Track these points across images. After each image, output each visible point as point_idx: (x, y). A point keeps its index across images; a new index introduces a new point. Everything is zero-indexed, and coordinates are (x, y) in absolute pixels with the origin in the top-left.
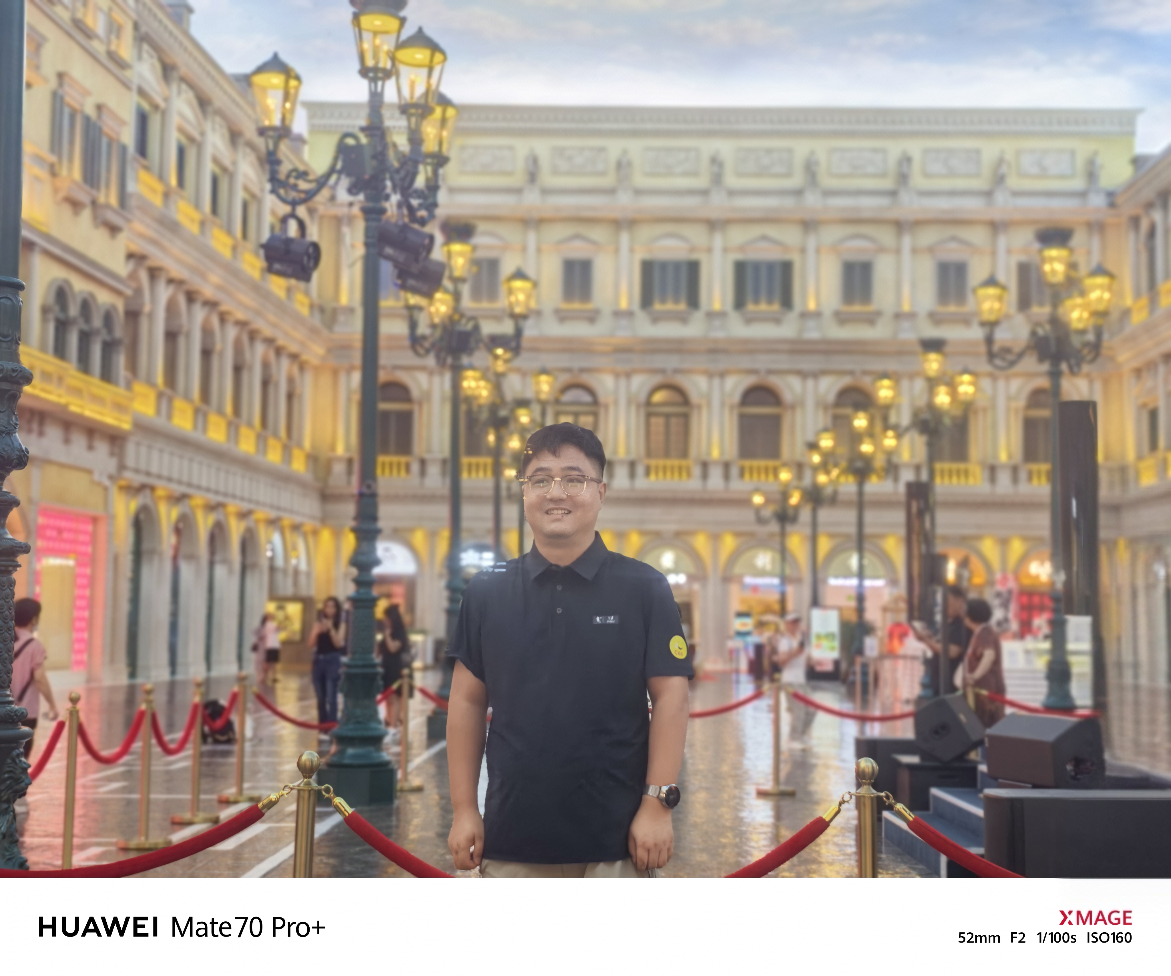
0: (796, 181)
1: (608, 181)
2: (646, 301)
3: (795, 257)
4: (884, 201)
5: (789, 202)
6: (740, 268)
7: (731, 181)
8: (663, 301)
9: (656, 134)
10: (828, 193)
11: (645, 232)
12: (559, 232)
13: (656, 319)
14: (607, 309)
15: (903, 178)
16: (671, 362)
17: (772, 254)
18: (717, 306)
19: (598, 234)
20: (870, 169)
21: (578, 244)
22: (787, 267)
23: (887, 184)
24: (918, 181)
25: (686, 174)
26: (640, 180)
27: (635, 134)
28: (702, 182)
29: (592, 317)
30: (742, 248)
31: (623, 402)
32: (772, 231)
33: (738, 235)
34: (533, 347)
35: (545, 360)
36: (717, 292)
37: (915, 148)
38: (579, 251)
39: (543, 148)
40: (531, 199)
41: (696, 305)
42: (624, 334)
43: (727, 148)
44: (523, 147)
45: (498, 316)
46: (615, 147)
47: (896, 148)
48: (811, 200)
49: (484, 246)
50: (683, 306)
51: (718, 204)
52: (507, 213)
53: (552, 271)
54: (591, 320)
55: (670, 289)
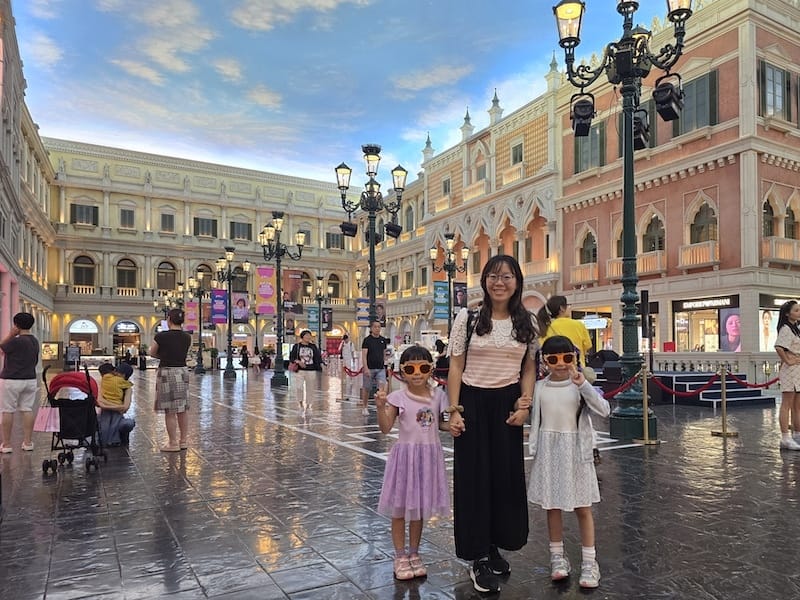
0: (252, 196)
1: (180, 186)
2: (196, 233)
3: (253, 223)
4: (283, 207)
5: (249, 203)
6: (232, 223)
7: (228, 192)
8: (203, 233)
9: (198, 171)
10: (264, 202)
11: (195, 207)
12: (159, 203)
13: (200, 239)
14: (180, 235)
15: (289, 200)
16: (206, 256)
17: (245, 221)
18: (224, 237)
19: (175, 206)
20: (279, 196)
21: (168, 208)
22: (250, 225)
23: (284, 201)
24: (294, 201)
25: (211, 188)
26: (193, 188)
27: (190, 170)
28: (217, 191)
30: (233, 218)
31: (188, 269)
32: (244, 213)
33: (231, 213)
34: (149, 247)
35: (154, 252)
36: (224, 232)
37: (293, 190)
38: (168, 211)
39: (152, 170)
40: (148, 190)
41: (216, 236)
42: (188, 244)
43: (226, 180)
44: (144, 169)
45: (134, 233)
46: (183, 174)
47: (288, 190)
48: (258, 203)
49: (127, 205)
50: (210, 236)
51: (224, 201)
52: (138, 193)
53: (157, 218)
54: (174, 238)
55: (205, 229)
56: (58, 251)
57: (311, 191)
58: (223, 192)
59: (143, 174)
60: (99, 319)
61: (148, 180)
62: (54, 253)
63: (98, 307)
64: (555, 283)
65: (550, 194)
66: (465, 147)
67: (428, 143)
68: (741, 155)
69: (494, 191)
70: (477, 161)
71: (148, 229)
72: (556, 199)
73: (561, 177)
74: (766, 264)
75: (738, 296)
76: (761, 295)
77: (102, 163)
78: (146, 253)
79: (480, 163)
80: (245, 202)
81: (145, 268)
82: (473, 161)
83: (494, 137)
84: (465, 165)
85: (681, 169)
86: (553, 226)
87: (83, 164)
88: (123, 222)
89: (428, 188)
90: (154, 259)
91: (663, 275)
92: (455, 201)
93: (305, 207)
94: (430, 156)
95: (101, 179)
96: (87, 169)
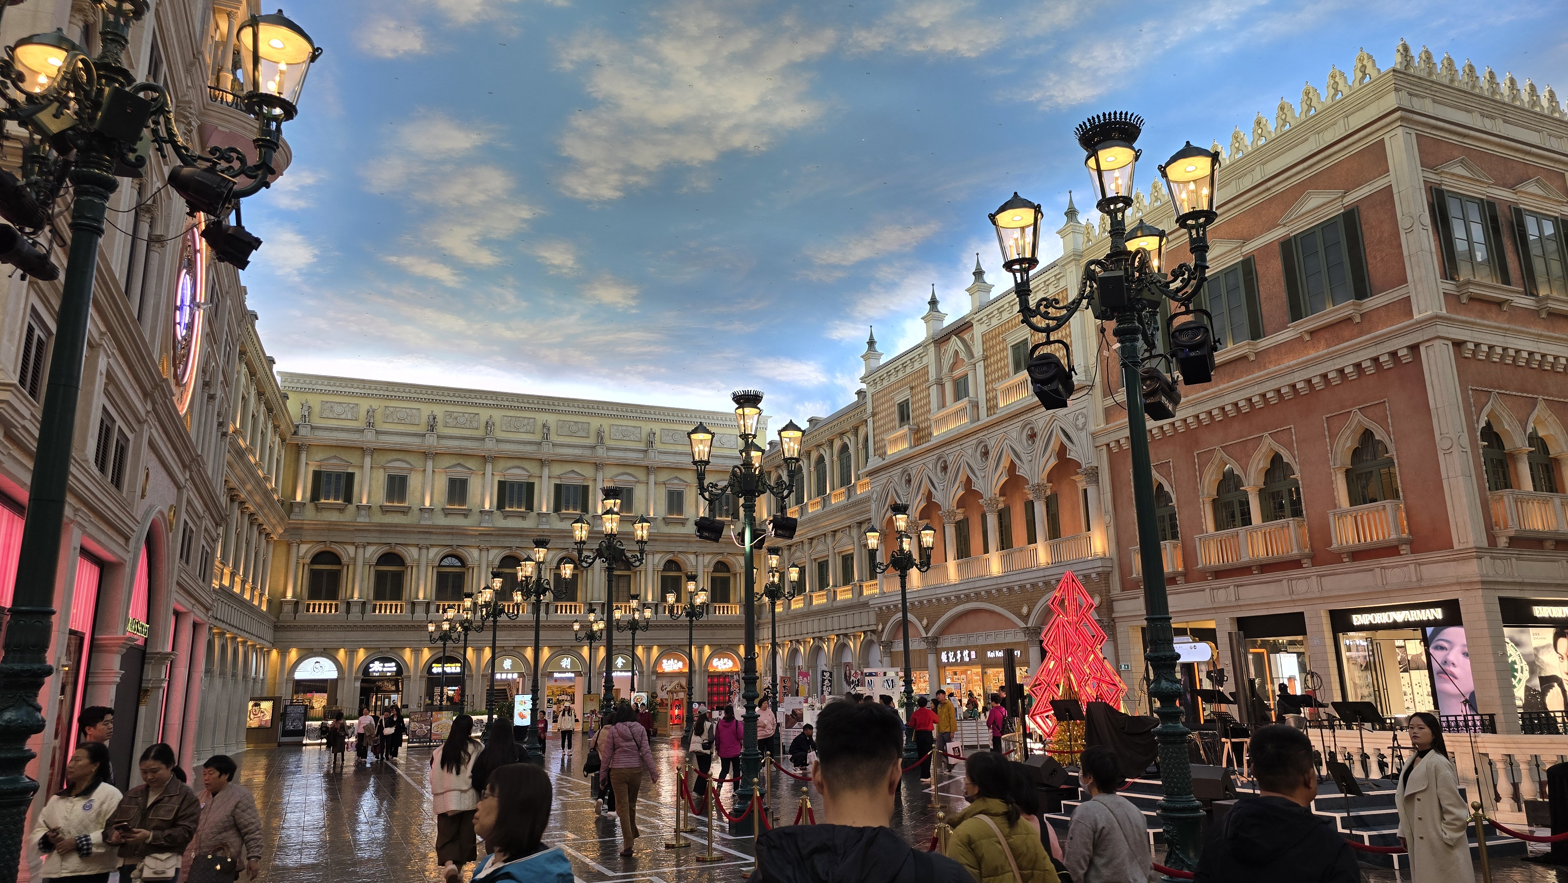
0: (591, 441)
1: (480, 433)
2: (500, 506)
3: (590, 484)
4: (641, 455)
5: (587, 452)
6: (558, 487)
7: (554, 438)
8: (511, 506)
9: (510, 408)
10: (609, 449)
11: (502, 464)
12: (447, 462)
13: (506, 516)
14: (476, 510)
15: (650, 443)
16: (516, 542)
17: (578, 482)
18: (544, 510)
19: (471, 464)
20: (632, 437)
21: (459, 469)
22: (586, 487)
23: (642, 446)
24: (658, 445)
25: (527, 433)
26: (500, 434)
27: (497, 407)
28: (537, 438)
29: (466, 514)
30: (559, 477)
31: (484, 566)
32: (577, 468)
33: (557, 470)
34: (428, 531)
35: (434, 540)
36: (544, 502)
37: (657, 427)
38: (459, 473)
39: (439, 411)
40: (431, 441)
41: (532, 510)
42: (486, 525)
43: (551, 419)
44: (426, 410)
45: (405, 511)
46: (485, 414)
47: (646, 427)
48: (601, 452)
49: (398, 466)
50: (523, 510)
51: (547, 451)
52: (414, 448)
53: (441, 484)
54: (466, 516)
55: (515, 499)
56: (289, 545)
58: (546, 436)
59: (424, 419)
60: (341, 655)
61: (432, 428)
62: (282, 550)
63: (341, 635)
64: (1105, 576)
65: (1081, 421)
66: (932, 348)
67: (871, 343)
68: (1422, 349)
69: (984, 419)
70: (952, 369)
71: (427, 504)
72: (1092, 428)
74: (1503, 542)
75: (1456, 602)
76: (1501, 599)
77: (365, 405)
78: (421, 543)
79: (958, 373)
80: (578, 452)
81: (418, 566)
82: (945, 370)
83: (978, 330)
84: (932, 375)
86: (1093, 475)
87: (338, 409)
88: (390, 496)
89: (874, 415)
90: (433, 552)
91: (1306, 563)
92: (920, 434)
93: (675, 453)
94: (874, 364)
95: (362, 431)
96: (343, 417)
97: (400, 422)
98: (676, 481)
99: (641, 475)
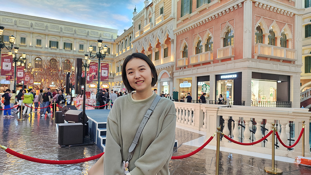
0: (73, 32)
1: (44, 29)
2: (50, 47)
3: (73, 43)
4: (86, 37)
5: (72, 35)
6: (65, 43)
7: (63, 31)
8: (53, 47)
9: (52, 23)
10: (77, 35)
11: (50, 37)
12: (36, 35)
13: (52, 49)
14: (44, 47)
15: (88, 34)
16: (54, 55)
17: (70, 42)
18: (61, 48)
19: (42, 36)
20: (84, 32)
21: (39, 37)
22: (71, 44)
23: (86, 35)
24: (90, 35)
25: (56, 29)
26: (49, 29)
27: (49, 22)
28: (59, 31)
30: (65, 41)
32: (69, 39)
33: (64, 39)
34: (31, 51)
35: (33, 53)
36: (61, 46)
37: (90, 31)
38: (39, 38)
39: (33, 22)
40: (31, 30)
41: (58, 48)
42: (46, 51)
43: (63, 27)
44: (30, 22)
45: (26, 46)
46: (45, 24)
47: (87, 30)
48: (75, 35)
49: (23, 36)
50: (56, 48)
51: (61, 34)
52: (27, 31)
53: (35, 41)
54: (41, 48)
55: (54, 45)
57: (97, 31)
58: (61, 31)
59: (30, 24)
61: (32, 26)
64: (172, 66)
65: (172, 27)
66: (145, 10)
67: (135, 10)
68: (244, 3)
69: (154, 27)
70: (149, 15)
71: (31, 45)
72: (174, 29)
73: (176, 19)
74: (256, 57)
75: (241, 73)
76: (252, 72)
77: (14, 19)
78: (30, 54)
79: (150, 17)
80: (69, 35)
81: (29, 60)
82: (148, 16)
83: (154, 4)
84: (145, 17)
85: (219, 12)
86: (173, 41)
87: (7, 20)
88: (22, 42)
89: (134, 28)
90: (33, 56)
91: (212, 63)
92: (141, 32)
93: (94, 37)
94: (135, 15)
95: (13, 26)
96: (8, 22)
97: (23, 24)
98: (94, 44)
99: (86, 42)
